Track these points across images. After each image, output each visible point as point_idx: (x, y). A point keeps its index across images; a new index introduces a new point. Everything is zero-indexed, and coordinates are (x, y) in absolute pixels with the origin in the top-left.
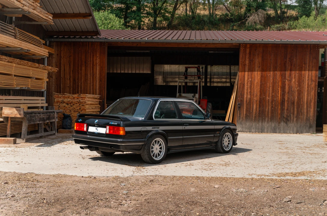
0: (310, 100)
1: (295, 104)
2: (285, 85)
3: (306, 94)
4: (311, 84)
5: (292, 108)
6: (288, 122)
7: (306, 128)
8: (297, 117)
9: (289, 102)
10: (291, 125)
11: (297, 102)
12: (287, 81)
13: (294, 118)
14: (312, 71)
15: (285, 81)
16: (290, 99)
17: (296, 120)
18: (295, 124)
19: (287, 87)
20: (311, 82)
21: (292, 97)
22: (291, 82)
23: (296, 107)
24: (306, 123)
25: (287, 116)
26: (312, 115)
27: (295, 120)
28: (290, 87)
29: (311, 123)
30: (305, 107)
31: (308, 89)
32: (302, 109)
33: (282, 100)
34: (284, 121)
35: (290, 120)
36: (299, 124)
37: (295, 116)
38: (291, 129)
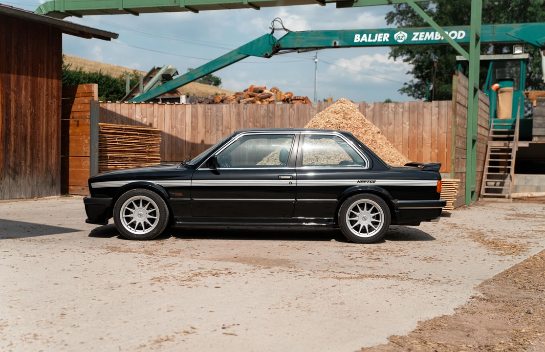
0: (51, 133)
1: (28, 141)
2: (10, 101)
3: (44, 122)
4: (51, 103)
5: (23, 149)
6: (16, 176)
7: (45, 186)
8: (31, 166)
9: (17, 137)
10: (22, 181)
11: (31, 137)
12: (12, 93)
13: (26, 169)
14: (52, 78)
15: (10, 94)
16: (19, 131)
17: (30, 171)
18: (28, 180)
19: (13, 105)
20: (52, 99)
21: (22, 126)
22: (19, 96)
23: (29, 146)
24: (46, 178)
25: (15, 164)
26: (54, 161)
27: (28, 172)
28: (18, 107)
29: (54, 177)
30: (44, 147)
31: (48, 112)
32: (38, 151)
33: (6, 133)
34: (9, 174)
35: (19, 172)
36: (35, 179)
37: (28, 164)
38: (23, 189)
